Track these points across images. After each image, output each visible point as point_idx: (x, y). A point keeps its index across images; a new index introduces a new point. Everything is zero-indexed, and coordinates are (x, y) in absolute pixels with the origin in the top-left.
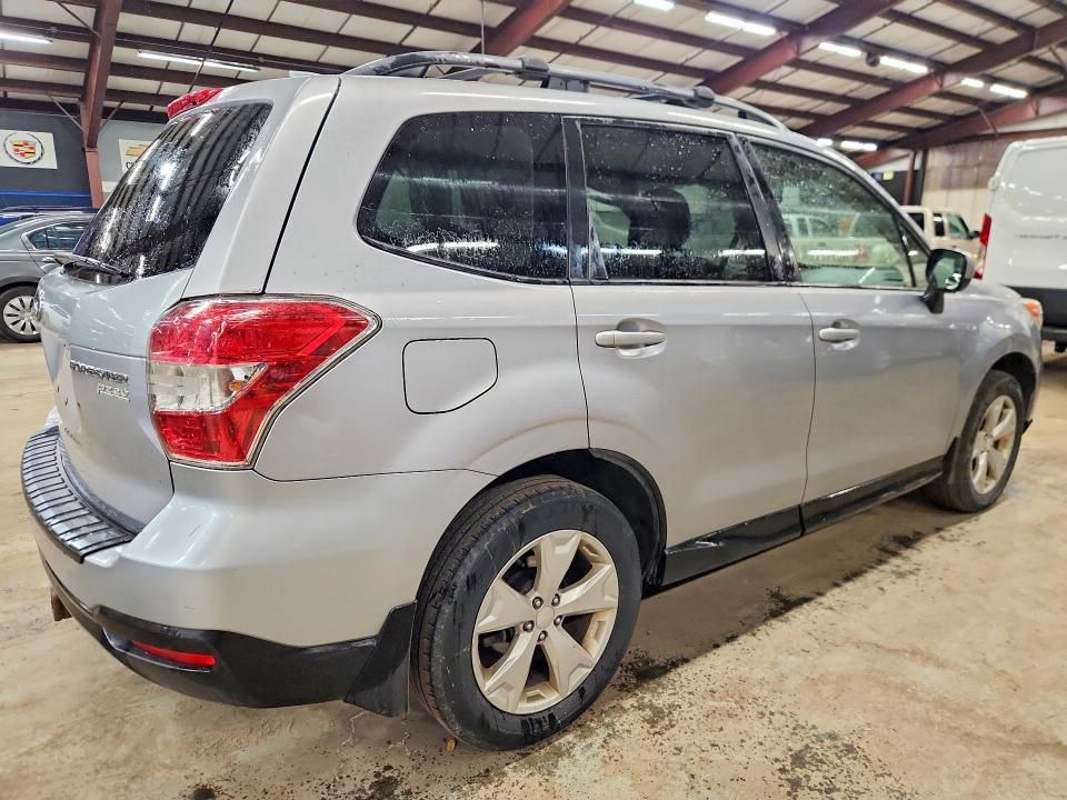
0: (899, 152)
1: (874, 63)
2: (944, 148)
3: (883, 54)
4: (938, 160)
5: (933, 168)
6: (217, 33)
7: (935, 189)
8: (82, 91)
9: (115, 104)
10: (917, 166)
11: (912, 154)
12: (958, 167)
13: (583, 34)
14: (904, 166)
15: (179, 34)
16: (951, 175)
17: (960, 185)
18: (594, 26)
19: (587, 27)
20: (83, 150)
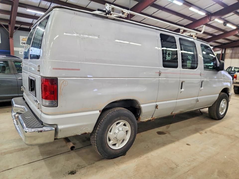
0: (218, 49)
1: (225, 25)
2: (230, 48)
3: (227, 23)
4: (229, 51)
5: (227, 53)
6: (51, 4)
7: (228, 58)
8: (9, 21)
9: (19, 26)
10: (223, 52)
11: (222, 50)
12: (234, 53)
13: (155, 12)
14: (220, 52)
15: (39, 5)
16: (232, 55)
17: (235, 58)
18: (158, 10)
19: (156, 10)
20: (9, 38)
